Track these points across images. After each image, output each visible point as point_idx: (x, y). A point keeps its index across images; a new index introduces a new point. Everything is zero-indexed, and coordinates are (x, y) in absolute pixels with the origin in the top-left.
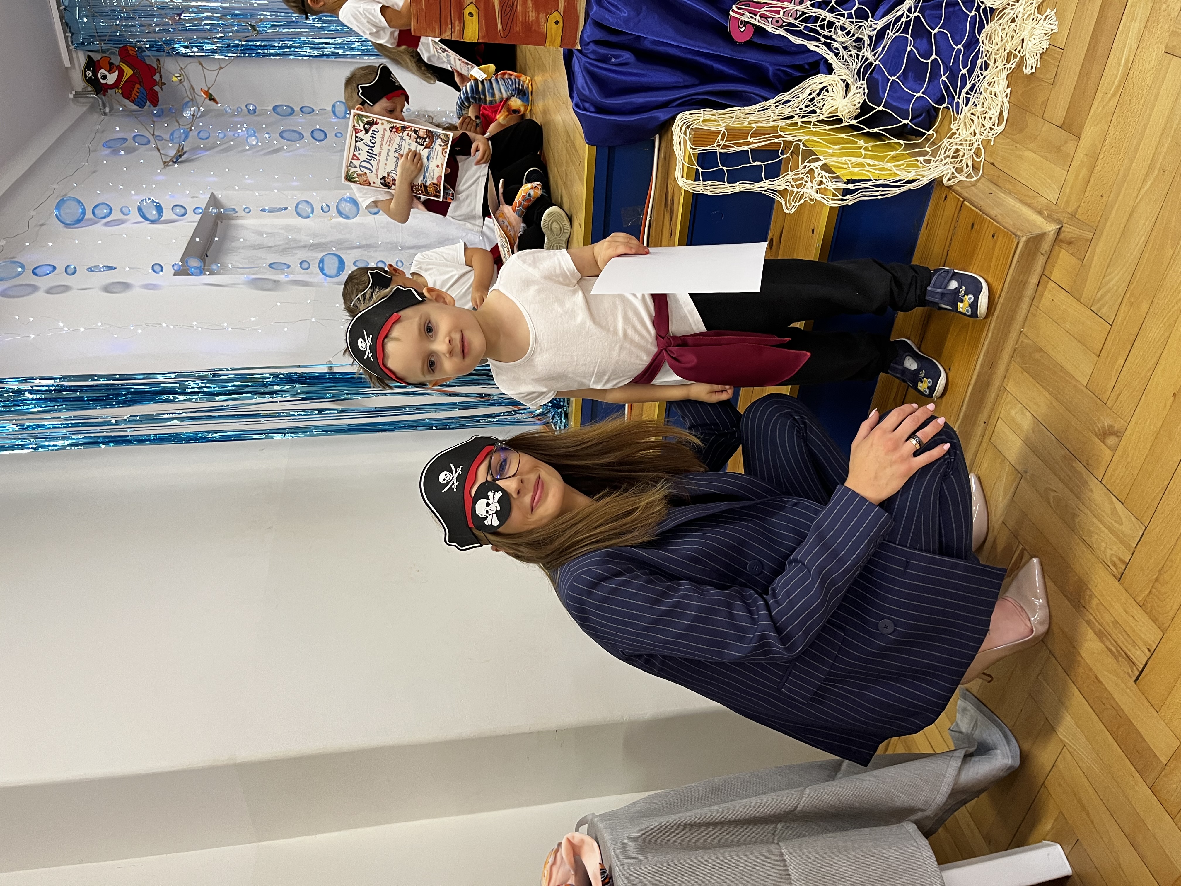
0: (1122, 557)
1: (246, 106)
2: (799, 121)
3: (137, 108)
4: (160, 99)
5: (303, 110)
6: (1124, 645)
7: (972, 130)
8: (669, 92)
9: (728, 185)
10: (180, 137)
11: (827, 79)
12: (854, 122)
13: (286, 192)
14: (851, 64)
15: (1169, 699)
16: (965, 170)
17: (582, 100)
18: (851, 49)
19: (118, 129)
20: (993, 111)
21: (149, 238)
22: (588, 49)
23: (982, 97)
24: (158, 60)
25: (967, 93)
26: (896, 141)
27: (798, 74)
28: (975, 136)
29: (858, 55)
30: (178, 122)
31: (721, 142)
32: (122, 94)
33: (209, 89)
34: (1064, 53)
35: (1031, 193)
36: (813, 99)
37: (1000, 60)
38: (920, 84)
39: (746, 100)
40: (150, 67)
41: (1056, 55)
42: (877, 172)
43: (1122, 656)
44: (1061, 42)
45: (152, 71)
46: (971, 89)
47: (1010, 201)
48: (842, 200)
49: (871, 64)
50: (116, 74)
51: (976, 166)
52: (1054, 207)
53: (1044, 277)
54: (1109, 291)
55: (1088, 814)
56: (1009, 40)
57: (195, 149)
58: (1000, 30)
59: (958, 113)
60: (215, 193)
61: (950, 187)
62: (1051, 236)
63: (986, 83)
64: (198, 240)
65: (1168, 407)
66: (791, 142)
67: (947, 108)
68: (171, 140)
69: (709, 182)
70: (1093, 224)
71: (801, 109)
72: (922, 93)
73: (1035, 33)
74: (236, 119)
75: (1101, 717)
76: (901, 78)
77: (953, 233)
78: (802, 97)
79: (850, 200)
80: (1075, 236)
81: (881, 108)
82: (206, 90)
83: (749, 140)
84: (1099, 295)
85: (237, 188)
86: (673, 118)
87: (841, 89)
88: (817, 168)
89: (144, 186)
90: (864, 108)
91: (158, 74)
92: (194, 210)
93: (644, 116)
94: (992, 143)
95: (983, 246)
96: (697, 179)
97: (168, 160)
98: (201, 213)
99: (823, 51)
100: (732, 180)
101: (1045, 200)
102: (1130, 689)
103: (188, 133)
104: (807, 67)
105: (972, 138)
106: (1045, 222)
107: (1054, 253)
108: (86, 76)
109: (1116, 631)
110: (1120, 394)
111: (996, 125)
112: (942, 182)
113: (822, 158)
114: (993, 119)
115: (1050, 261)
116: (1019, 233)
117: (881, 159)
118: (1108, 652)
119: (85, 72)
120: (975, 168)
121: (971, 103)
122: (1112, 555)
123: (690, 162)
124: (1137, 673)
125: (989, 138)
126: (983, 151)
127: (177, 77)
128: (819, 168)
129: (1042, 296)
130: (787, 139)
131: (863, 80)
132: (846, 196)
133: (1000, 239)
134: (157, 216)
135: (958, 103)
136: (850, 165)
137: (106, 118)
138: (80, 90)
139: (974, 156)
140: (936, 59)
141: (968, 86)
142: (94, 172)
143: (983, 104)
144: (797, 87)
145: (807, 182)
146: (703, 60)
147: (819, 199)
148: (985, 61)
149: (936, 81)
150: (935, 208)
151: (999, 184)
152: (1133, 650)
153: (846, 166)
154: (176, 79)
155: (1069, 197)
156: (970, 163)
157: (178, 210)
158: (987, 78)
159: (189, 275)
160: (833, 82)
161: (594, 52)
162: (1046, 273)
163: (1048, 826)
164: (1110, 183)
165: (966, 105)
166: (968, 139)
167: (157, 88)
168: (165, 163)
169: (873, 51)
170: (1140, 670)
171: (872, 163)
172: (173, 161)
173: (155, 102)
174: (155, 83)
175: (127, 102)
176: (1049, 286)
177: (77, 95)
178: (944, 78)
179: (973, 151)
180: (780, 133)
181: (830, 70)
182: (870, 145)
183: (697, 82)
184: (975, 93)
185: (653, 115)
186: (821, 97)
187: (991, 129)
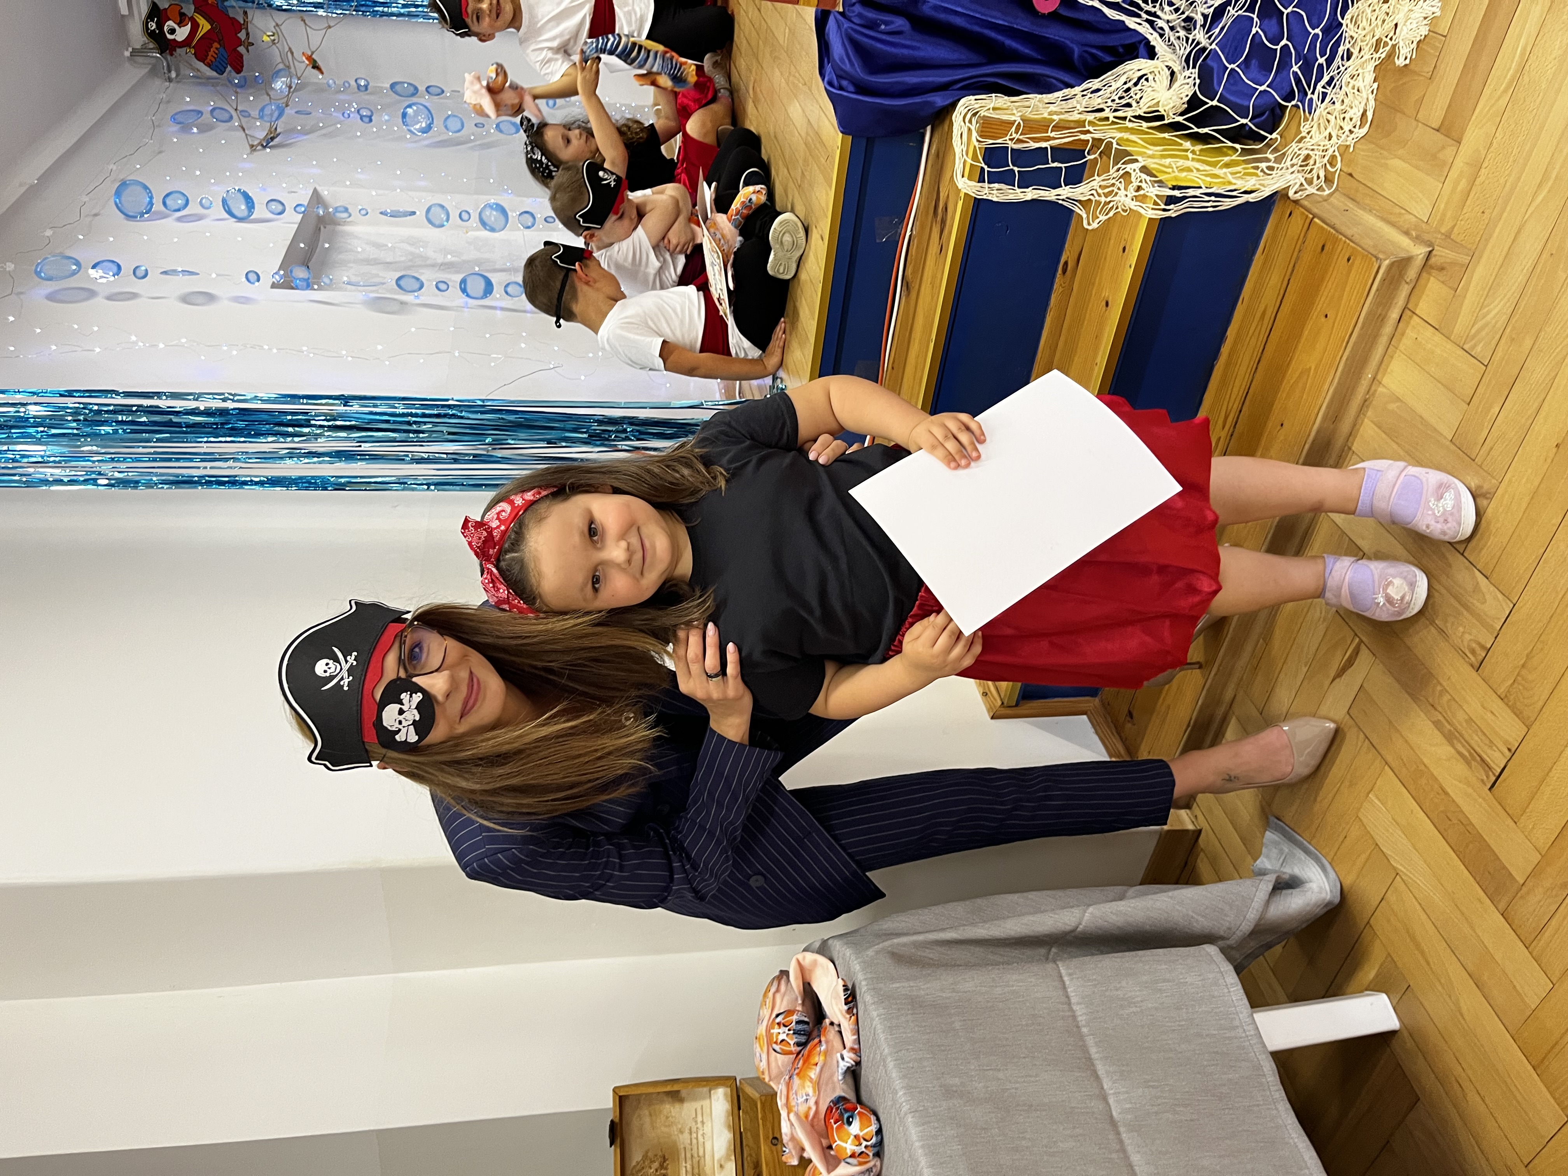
0: (1483, 642)
1: (356, 81)
2: (1111, 116)
3: (214, 74)
4: (245, 63)
5: (430, 90)
6: (1479, 746)
7: (1327, 134)
8: (950, 72)
9: (1019, 191)
10: (271, 115)
11: (1147, 65)
12: (1180, 119)
13: (410, 193)
14: (1178, 48)
15: (1531, 806)
16: (1315, 181)
17: (839, 77)
18: (1178, 29)
19: (188, 99)
20: (1355, 110)
21: (240, 239)
22: (854, 12)
23: (1343, 92)
24: (245, 13)
25: (1324, 87)
26: (1230, 144)
27: (1108, 59)
28: (1330, 140)
29: (1187, 39)
30: (268, 95)
31: (1014, 135)
32: (195, 54)
33: (313, 53)
34: (1447, 41)
35: (1397, 210)
36: (1128, 89)
37: (1367, 49)
38: (1266, 75)
39: (1045, 87)
40: (234, 21)
41: (1437, 44)
42: (1208, 179)
43: (1475, 760)
44: (1443, 28)
45: (237, 26)
46: (1329, 83)
47: (1370, 220)
48: (1164, 210)
49: (1204, 49)
50: (188, 27)
51: (1329, 177)
52: (1424, 225)
53: (1407, 311)
54: (1486, 325)
55: (1423, 953)
56: (1380, 23)
57: (292, 131)
58: (1369, 11)
59: (1310, 113)
60: (319, 189)
61: (1296, 202)
62: (1419, 261)
63: (1347, 76)
64: (302, 245)
65: (1549, 460)
66: (1100, 141)
67: (1297, 106)
68: (261, 117)
69: (996, 185)
70: (1469, 246)
71: (1113, 101)
72: (1268, 86)
73: (1412, 15)
74: (342, 97)
75: (1445, 834)
76: (1243, 67)
77: (1298, 258)
78: (1115, 86)
79: (1174, 211)
80: (1448, 260)
81: (1215, 103)
82: (310, 54)
83: (1049, 134)
84: (1473, 331)
85: (348, 183)
86: (954, 105)
87: (1165, 77)
88: (1134, 170)
89: (228, 174)
90: (1193, 102)
91: (244, 31)
92: (295, 208)
93: (917, 100)
94: (1351, 149)
95: (1335, 272)
96: (981, 180)
97: (256, 143)
98: (303, 212)
99: (1145, 30)
100: (1024, 184)
101: (1414, 219)
102: (1484, 799)
103: (284, 110)
104: (1121, 50)
105: (1327, 142)
106: (1412, 244)
107: (1422, 281)
108: (147, 28)
109: (1470, 732)
110: (1491, 449)
111: (1357, 127)
112: (1287, 195)
113: (1140, 158)
114: (1354, 120)
115: (1416, 291)
116: (1381, 256)
117: (1214, 165)
118: (1459, 757)
119: (147, 23)
120: (1328, 180)
121: (1328, 99)
122: (1471, 640)
123: (975, 158)
124: (1494, 778)
125: (1348, 143)
126: (1339, 159)
127: (269, 36)
128: (1137, 171)
129: (1403, 334)
130: (1096, 136)
131: (1194, 67)
132: (1169, 205)
133: (1357, 262)
134: (246, 213)
135: (1311, 100)
136: (1175, 170)
137: (172, 84)
138: (138, 47)
139: (1328, 165)
140: (1286, 45)
141: (1326, 78)
142: (160, 152)
143: (1343, 101)
144: (1109, 73)
145: (1119, 189)
146: (992, 34)
147: (1135, 208)
148: (1348, 49)
149: (1285, 73)
150: (1277, 227)
151: (1358, 200)
152: (1489, 752)
153: (1170, 170)
154: (268, 39)
155: (1444, 215)
156: (1322, 174)
157: (274, 206)
158: (1349, 70)
159: (292, 288)
160: (1155, 70)
161: (860, 15)
162: (1409, 306)
163: (1372, 974)
164: (1494, 197)
165: (1323, 101)
166: (1322, 144)
167: (241, 49)
168: (252, 146)
169: (1207, 33)
170: (1497, 774)
171: (1201, 168)
172: (262, 145)
173: (238, 68)
174: (240, 43)
175: (201, 66)
176: (1412, 322)
177: (135, 53)
178: (1295, 68)
179: (1327, 158)
180: (1087, 128)
181: (1151, 54)
182: (1198, 148)
183: (984, 61)
184: (1333, 88)
185: (929, 99)
186: (1139, 87)
187: (1351, 132)
